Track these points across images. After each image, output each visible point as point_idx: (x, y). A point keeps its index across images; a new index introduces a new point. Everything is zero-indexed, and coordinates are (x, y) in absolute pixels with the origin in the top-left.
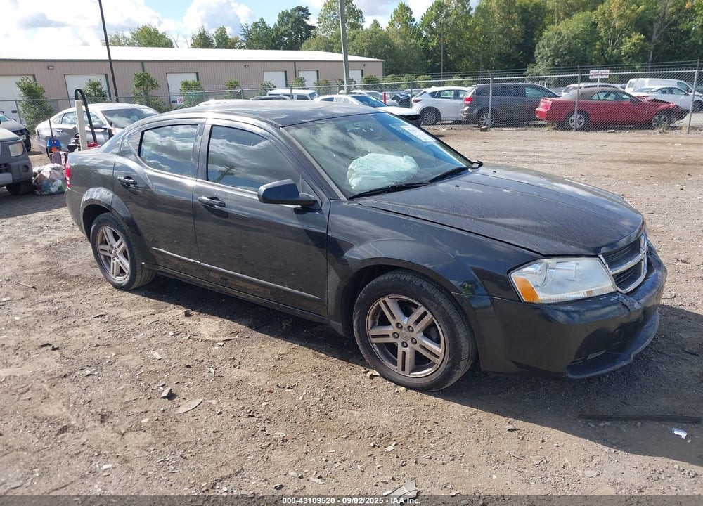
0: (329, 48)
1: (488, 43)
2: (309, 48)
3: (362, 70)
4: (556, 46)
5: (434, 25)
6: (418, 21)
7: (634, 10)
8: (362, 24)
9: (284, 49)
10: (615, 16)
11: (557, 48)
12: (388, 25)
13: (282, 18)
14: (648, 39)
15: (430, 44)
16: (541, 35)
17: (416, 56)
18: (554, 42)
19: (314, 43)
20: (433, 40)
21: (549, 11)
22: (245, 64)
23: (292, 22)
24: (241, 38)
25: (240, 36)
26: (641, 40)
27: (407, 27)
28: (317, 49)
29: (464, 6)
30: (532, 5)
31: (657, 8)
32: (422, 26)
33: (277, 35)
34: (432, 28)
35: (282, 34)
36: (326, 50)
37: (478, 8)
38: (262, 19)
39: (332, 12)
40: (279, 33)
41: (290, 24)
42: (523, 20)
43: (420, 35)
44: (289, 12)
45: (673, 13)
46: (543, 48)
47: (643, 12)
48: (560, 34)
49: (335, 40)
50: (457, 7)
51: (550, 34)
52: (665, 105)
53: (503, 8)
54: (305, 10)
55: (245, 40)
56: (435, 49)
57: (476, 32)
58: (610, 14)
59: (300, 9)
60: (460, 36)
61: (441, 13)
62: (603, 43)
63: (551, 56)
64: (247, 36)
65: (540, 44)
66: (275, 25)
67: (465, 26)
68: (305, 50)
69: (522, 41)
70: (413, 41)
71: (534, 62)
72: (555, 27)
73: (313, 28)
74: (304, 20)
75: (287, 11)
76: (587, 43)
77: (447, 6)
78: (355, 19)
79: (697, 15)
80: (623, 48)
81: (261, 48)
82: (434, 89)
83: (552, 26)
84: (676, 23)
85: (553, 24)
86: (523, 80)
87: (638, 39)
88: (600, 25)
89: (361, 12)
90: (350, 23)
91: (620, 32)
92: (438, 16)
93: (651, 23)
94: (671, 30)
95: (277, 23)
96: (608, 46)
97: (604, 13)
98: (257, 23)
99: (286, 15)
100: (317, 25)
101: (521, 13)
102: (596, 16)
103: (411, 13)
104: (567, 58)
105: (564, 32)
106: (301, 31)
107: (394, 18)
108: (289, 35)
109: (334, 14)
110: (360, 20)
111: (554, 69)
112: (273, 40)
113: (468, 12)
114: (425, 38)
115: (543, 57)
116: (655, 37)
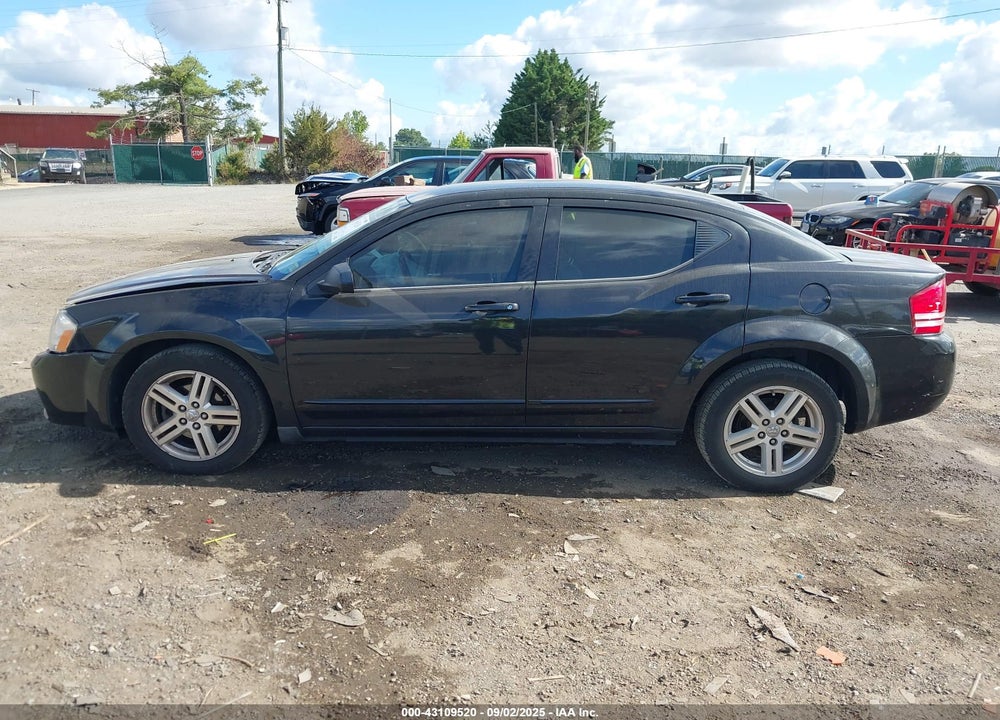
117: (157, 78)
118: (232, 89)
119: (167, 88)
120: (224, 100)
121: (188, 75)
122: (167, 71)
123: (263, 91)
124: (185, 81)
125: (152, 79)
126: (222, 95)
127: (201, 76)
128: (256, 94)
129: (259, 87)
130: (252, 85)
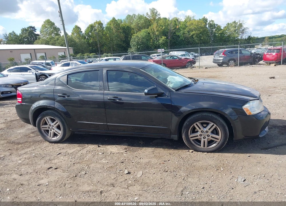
0: (47, 43)
1: (112, 40)
2: (38, 43)
3: (64, 52)
4: (137, 41)
5: (90, 34)
6: (84, 32)
7: (161, 28)
8: (60, 34)
9: (26, 44)
10: (156, 30)
11: (138, 42)
12: (71, 34)
13: (23, 31)
14: (167, 38)
15: (90, 41)
16: (131, 37)
17: (85, 46)
18: (137, 39)
19: (40, 41)
20: (91, 39)
21: (132, 29)
22: (11, 51)
23: (28, 33)
24: (4, 39)
25: (3, 39)
26: (165, 38)
27: (80, 35)
28: (42, 44)
29: (101, 27)
30: (126, 27)
31: (168, 28)
32: (85, 34)
33: (21, 38)
34: (90, 35)
35: (24, 38)
36: (46, 44)
37: (107, 28)
38: (13, 32)
39: (46, 29)
40: (22, 37)
41: (27, 33)
42: (124, 32)
43: (85, 38)
44: (26, 28)
45: (173, 29)
46: (133, 42)
47: (164, 29)
48: (138, 37)
49: (50, 40)
50: (98, 27)
51: (134, 37)
52: (189, 60)
53: (116, 28)
54: (33, 28)
55: (6, 40)
56: (92, 43)
57: (107, 36)
58: (154, 29)
59: (31, 27)
60: (101, 38)
61: (93, 29)
62: (153, 40)
63: (136, 45)
64: (6, 39)
65: (132, 40)
66: (20, 34)
67: (103, 34)
68: (36, 44)
69: (124, 39)
70: (83, 40)
71: (130, 47)
72: (135, 34)
73: (38, 35)
74: (34, 32)
75: (25, 28)
76: (148, 40)
77: (95, 27)
78: (57, 32)
79: (181, 30)
80: (160, 41)
81: (15, 44)
82: (106, 58)
83: (134, 34)
84: (175, 33)
85: (134, 33)
86: (128, 54)
87: (164, 38)
88: (151, 34)
89: (59, 29)
90: (55, 33)
91: (158, 36)
92: (91, 30)
93: (167, 32)
94: (174, 35)
95: (21, 33)
96: (155, 41)
97: (152, 29)
98: (11, 33)
99: (25, 30)
100: (40, 34)
101: (123, 29)
102: (149, 30)
103: (80, 29)
104: (142, 45)
105: (139, 36)
106: (33, 36)
107: (74, 31)
108: (27, 38)
109: (47, 29)
110: (59, 32)
111: (138, 50)
112: (20, 40)
113: (103, 29)
114: (87, 38)
115: (133, 45)
116: (169, 38)
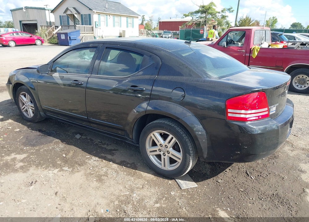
117: (201, 9)
118: (222, 11)
119: (203, 12)
120: (220, 14)
121: (209, 8)
122: (203, 7)
123: (232, 11)
124: (208, 10)
125: (199, 10)
126: (219, 13)
127: (214, 7)
128: (230, 12)
129: (232, 10)
130: (229, 9)
